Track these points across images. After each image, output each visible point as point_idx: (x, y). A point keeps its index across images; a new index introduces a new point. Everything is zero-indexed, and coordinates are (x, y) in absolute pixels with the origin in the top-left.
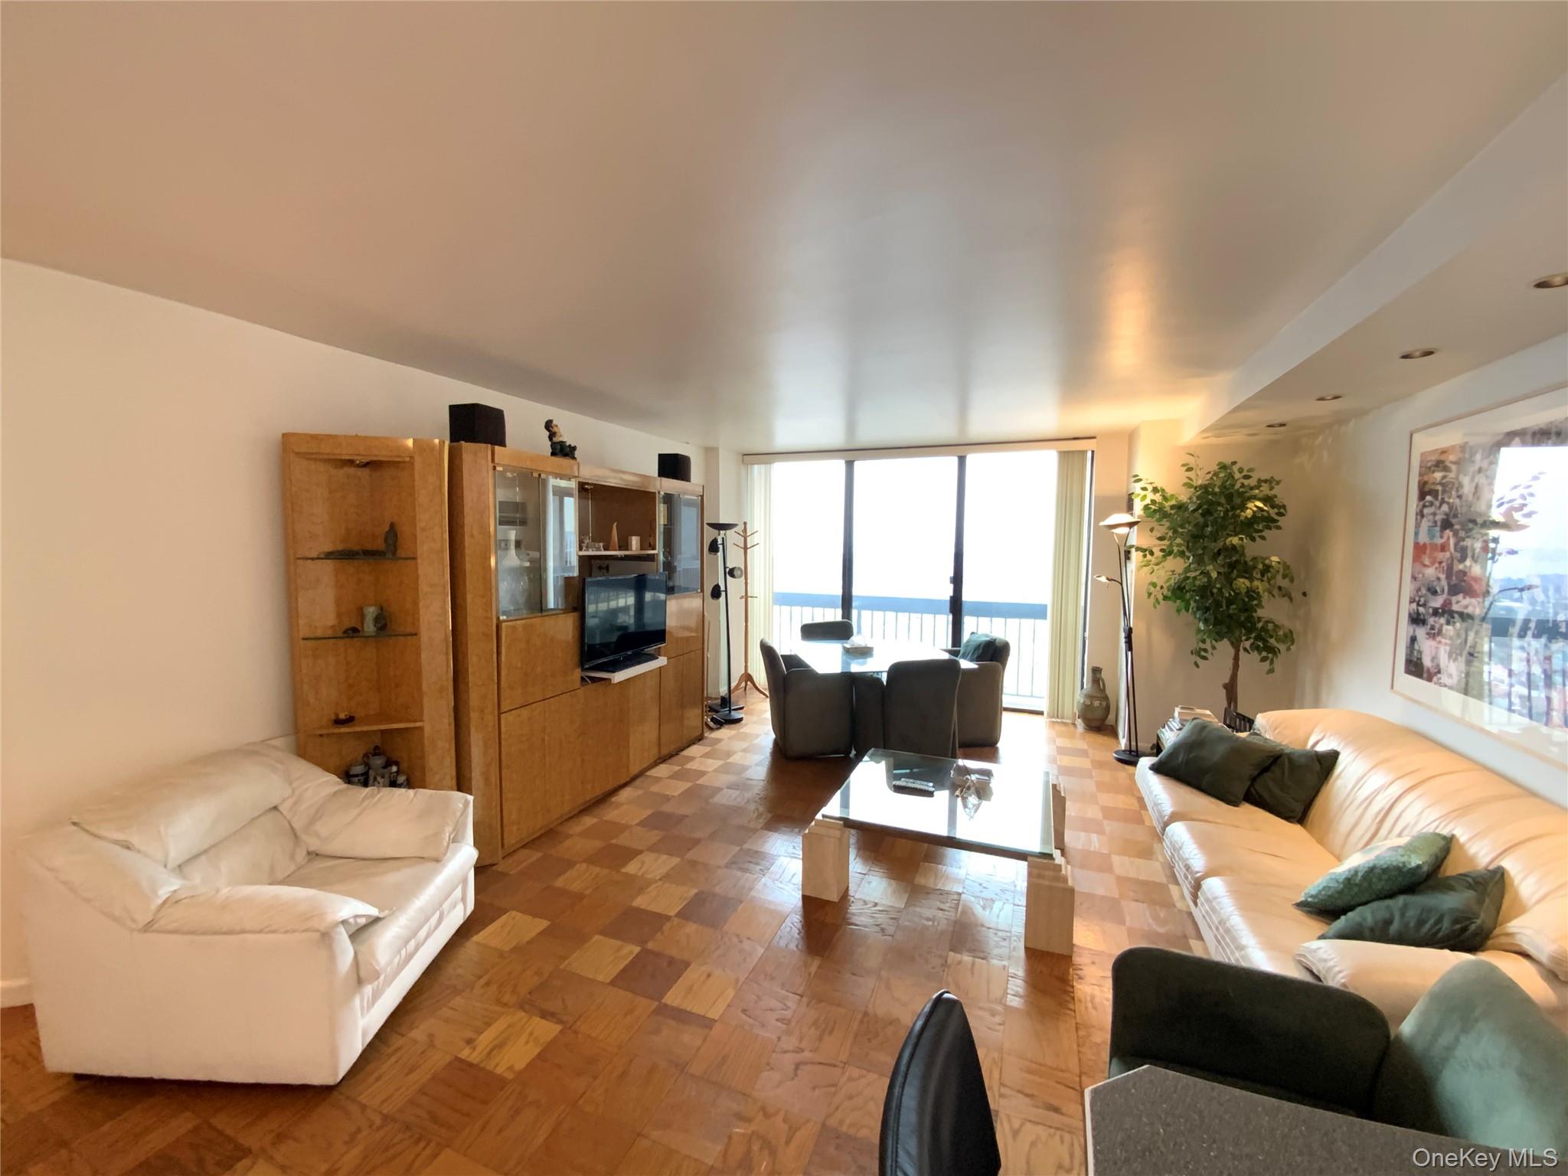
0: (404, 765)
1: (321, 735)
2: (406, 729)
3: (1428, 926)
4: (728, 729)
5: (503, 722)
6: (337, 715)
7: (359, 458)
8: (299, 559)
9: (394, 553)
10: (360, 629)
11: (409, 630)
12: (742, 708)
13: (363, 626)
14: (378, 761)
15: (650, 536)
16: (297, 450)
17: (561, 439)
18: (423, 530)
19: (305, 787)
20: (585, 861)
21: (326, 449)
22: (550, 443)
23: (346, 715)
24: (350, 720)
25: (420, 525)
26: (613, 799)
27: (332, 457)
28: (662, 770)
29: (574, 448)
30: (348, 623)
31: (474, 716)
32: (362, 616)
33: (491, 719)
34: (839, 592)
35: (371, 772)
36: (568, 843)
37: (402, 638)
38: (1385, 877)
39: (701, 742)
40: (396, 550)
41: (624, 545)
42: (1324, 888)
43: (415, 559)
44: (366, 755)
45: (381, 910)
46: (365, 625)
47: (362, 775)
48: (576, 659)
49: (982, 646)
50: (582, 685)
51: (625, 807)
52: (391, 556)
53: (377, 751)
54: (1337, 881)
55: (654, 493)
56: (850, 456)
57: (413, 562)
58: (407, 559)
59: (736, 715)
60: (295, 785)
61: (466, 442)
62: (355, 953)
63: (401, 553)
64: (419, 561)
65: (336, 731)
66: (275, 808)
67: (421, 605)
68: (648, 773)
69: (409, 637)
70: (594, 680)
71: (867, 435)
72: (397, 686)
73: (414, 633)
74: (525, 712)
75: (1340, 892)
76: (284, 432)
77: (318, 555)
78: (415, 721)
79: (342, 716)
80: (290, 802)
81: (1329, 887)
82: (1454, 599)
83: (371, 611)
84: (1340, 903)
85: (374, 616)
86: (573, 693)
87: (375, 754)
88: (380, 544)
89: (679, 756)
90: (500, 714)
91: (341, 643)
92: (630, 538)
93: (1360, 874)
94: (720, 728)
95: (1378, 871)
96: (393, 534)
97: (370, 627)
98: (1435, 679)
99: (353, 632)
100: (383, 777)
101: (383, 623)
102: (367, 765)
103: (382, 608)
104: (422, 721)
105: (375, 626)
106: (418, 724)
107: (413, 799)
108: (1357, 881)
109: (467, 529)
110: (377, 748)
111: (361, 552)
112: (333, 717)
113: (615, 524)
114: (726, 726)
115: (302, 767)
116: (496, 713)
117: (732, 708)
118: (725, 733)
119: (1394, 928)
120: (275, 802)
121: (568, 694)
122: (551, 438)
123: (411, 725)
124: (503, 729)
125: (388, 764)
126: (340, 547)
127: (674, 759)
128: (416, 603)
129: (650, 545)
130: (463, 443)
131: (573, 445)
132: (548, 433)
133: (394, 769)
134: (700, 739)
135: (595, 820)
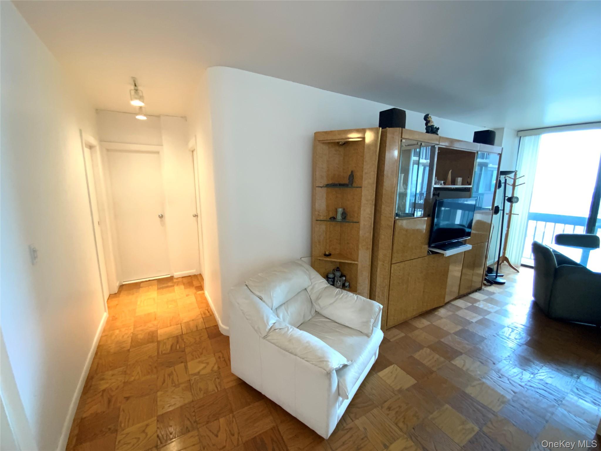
0: (348, 277)
1: (320, 260)
2: (351, 263)
4: (495, 286)
5: (392, 269)
6: (325, 252)
7: (342, 140)
8: (317, 187)
9: (352, 184)
10: (336, 218)
11: (355, 220)
12: (502, 276)
13: (336, 217)
14: (338, 274)
15: (469, 177)
16: (319, 140)
17: (432, 124)
18: (366, 173)
19: (316, 282)
20: (429, 347)
21: (329, 138)
22: (425, 127)
23: (328, 253)
24: (329, 255)
25: (365, 171)
26: (436, 313)
27: (332, 141)
28: (460, 303)
29: (438, 129)
30: (331, 215)
31: (380, 263)
32: (336, 212)
33: (387, 266)
35: (336, 278)
36: (416, 332)
37: (351, 223)
39: (480, 291)
40: (352, 183)
41: (453, 182)
43: (361, 187)
44: (334, 270)
45: (348, 361)
46: (338, 216)
47: (332, 278)
48: (427, 241)
50: (428, 255)
51: (444, 320)
52: (350, 186)
53: (338, 269)
55: (475, 153)
57: (360, 189)
58: (357, 187)
59: (500, 280)
60: (312, 281)
61: (389, 128)
62: (338, 381)
63: (355, 185)
64: (363, 189)
65: (325, 259)
66: (306, 289)
67: (362, 209)
68: (453, 303)
69: (355, 223)
70: (434, 253)
72: (348, 243)
73: (357, 221)
74: (402, 265)
76: (315, 132)
77: (323, 185)
78: (354, 261)
79: (327, 253)
80: (310, 287)
83: (340, 210)
85: (341, 213)
86: (423, 258)
87: (337, 271)
88: (346, 181)
89: (467, 297)
90: (391, 264)
91: (329, 223)
92: (456, 178)
94: (490, 285)
96: (352, 176)
97: (339, 217)
99: (333, 219)
100: (340, 281)
101: (344, 215)
102: (334, 274)
103: (344, 209)
104: (357, 261)
105: (342, 217)
106: (356, 262)
107: (356, 300)
109: (385, 173)
110: (338, 268)
111: (338, 184)
112: (324, 253)
113: (451, 171)
114: (494, 285)
115: (315, 274)
116: (390, 263)
117: (498, 275)
118: (492, 289)
120: (306, 286)
121: (421, 258)
122: (426, 124)
123: (353, 262)
124: (392, 271)
125: (342, 276)
126: (330, 182)
127: (466, 298)
128: (359, 208)
129: (468, 182)
130: (387, 128)
131: (437, 127)
132: (425, 122)
133: (344, 278)
134: (479, 289)
135: (429, 323)
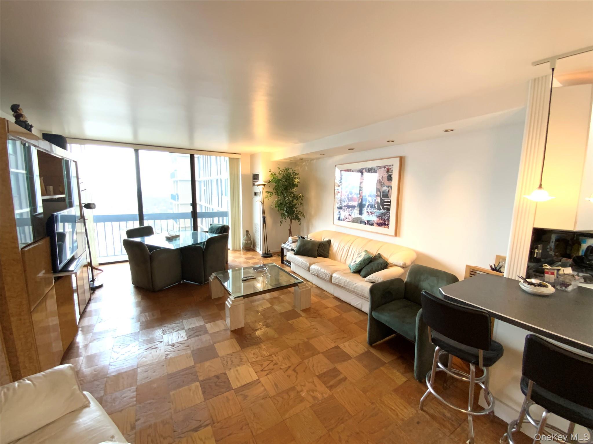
3: (380, 267)
15: (60, 186)
17: (25, 119)
29: (31, 127)
34: (137, 212)
38: (367, 260)
42: (356, 267)
49: (220, 228)
50: (54, 283)
54: (358, 264)
55: (61, 159)
56: (137, 147)
71: (143, 138)
75: (359, 267)
81: (357, 266)
82: (350, 203)
84: (360, 269)
92: (47, 187)
93: (362, 262)
95: (365, 260)
98: (345, 220)
108: (362, 263)
119: (374, 269)
122: (16, 117)
129: (60, 191)
134: (90, 300)
